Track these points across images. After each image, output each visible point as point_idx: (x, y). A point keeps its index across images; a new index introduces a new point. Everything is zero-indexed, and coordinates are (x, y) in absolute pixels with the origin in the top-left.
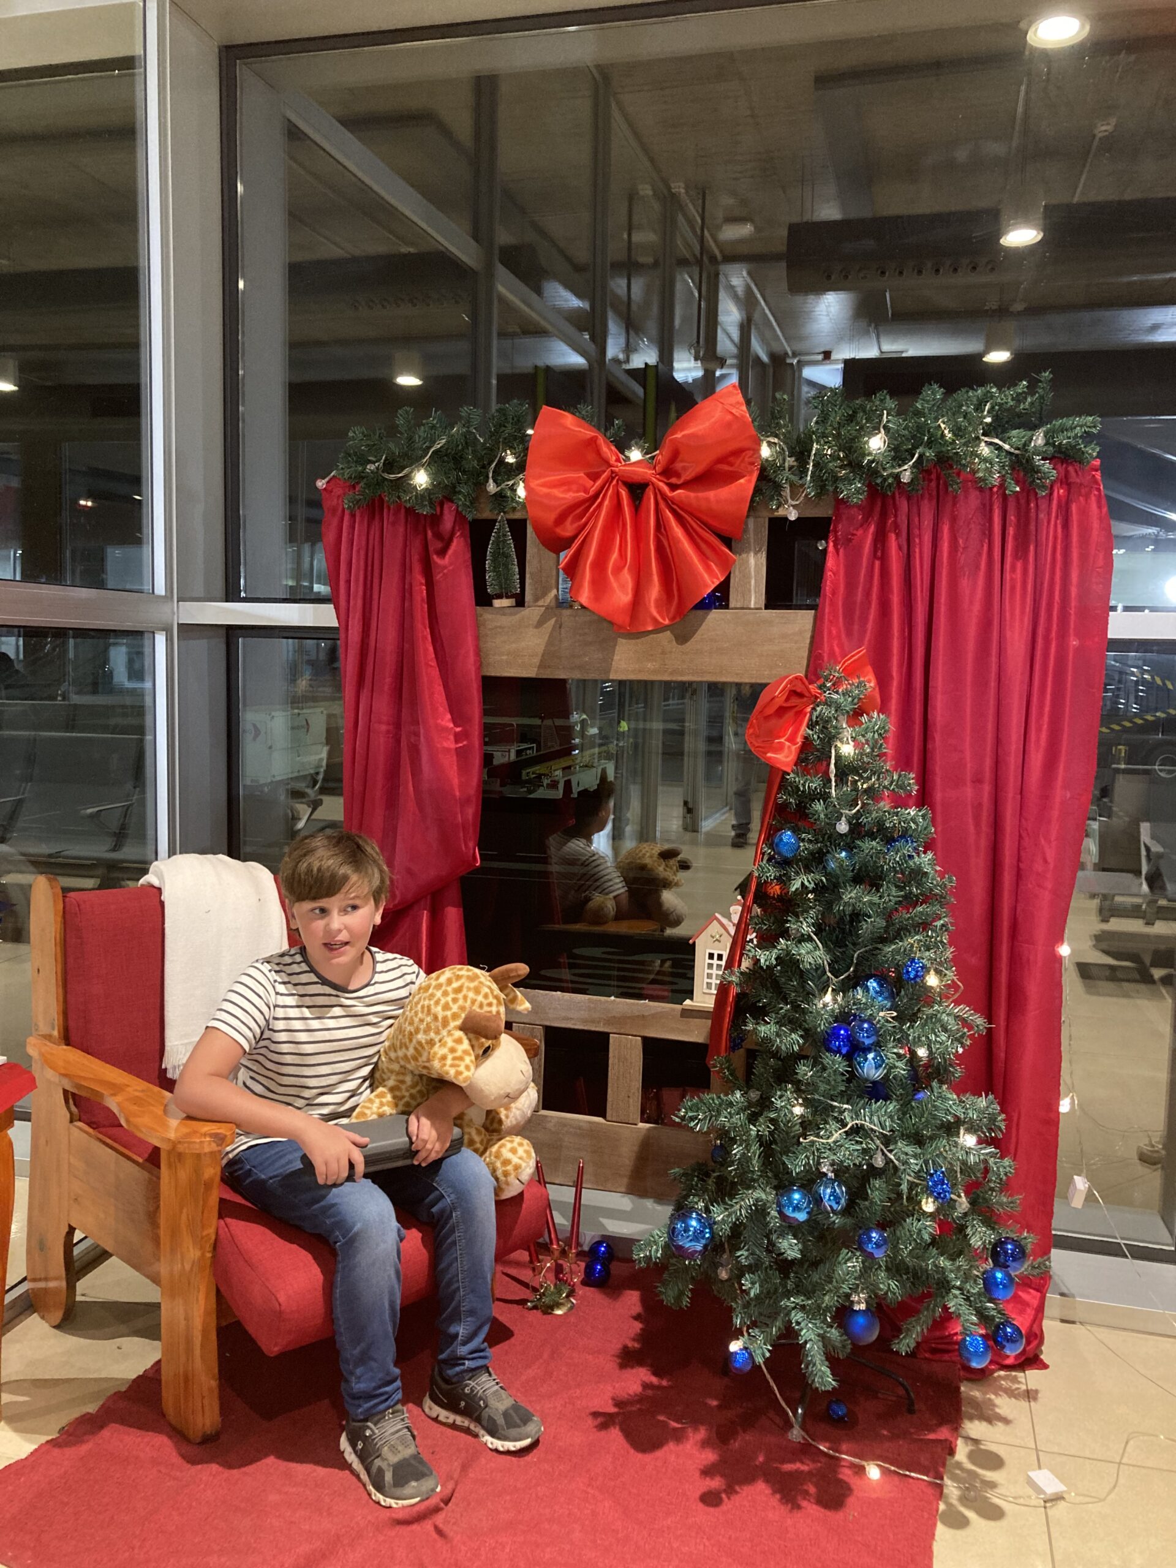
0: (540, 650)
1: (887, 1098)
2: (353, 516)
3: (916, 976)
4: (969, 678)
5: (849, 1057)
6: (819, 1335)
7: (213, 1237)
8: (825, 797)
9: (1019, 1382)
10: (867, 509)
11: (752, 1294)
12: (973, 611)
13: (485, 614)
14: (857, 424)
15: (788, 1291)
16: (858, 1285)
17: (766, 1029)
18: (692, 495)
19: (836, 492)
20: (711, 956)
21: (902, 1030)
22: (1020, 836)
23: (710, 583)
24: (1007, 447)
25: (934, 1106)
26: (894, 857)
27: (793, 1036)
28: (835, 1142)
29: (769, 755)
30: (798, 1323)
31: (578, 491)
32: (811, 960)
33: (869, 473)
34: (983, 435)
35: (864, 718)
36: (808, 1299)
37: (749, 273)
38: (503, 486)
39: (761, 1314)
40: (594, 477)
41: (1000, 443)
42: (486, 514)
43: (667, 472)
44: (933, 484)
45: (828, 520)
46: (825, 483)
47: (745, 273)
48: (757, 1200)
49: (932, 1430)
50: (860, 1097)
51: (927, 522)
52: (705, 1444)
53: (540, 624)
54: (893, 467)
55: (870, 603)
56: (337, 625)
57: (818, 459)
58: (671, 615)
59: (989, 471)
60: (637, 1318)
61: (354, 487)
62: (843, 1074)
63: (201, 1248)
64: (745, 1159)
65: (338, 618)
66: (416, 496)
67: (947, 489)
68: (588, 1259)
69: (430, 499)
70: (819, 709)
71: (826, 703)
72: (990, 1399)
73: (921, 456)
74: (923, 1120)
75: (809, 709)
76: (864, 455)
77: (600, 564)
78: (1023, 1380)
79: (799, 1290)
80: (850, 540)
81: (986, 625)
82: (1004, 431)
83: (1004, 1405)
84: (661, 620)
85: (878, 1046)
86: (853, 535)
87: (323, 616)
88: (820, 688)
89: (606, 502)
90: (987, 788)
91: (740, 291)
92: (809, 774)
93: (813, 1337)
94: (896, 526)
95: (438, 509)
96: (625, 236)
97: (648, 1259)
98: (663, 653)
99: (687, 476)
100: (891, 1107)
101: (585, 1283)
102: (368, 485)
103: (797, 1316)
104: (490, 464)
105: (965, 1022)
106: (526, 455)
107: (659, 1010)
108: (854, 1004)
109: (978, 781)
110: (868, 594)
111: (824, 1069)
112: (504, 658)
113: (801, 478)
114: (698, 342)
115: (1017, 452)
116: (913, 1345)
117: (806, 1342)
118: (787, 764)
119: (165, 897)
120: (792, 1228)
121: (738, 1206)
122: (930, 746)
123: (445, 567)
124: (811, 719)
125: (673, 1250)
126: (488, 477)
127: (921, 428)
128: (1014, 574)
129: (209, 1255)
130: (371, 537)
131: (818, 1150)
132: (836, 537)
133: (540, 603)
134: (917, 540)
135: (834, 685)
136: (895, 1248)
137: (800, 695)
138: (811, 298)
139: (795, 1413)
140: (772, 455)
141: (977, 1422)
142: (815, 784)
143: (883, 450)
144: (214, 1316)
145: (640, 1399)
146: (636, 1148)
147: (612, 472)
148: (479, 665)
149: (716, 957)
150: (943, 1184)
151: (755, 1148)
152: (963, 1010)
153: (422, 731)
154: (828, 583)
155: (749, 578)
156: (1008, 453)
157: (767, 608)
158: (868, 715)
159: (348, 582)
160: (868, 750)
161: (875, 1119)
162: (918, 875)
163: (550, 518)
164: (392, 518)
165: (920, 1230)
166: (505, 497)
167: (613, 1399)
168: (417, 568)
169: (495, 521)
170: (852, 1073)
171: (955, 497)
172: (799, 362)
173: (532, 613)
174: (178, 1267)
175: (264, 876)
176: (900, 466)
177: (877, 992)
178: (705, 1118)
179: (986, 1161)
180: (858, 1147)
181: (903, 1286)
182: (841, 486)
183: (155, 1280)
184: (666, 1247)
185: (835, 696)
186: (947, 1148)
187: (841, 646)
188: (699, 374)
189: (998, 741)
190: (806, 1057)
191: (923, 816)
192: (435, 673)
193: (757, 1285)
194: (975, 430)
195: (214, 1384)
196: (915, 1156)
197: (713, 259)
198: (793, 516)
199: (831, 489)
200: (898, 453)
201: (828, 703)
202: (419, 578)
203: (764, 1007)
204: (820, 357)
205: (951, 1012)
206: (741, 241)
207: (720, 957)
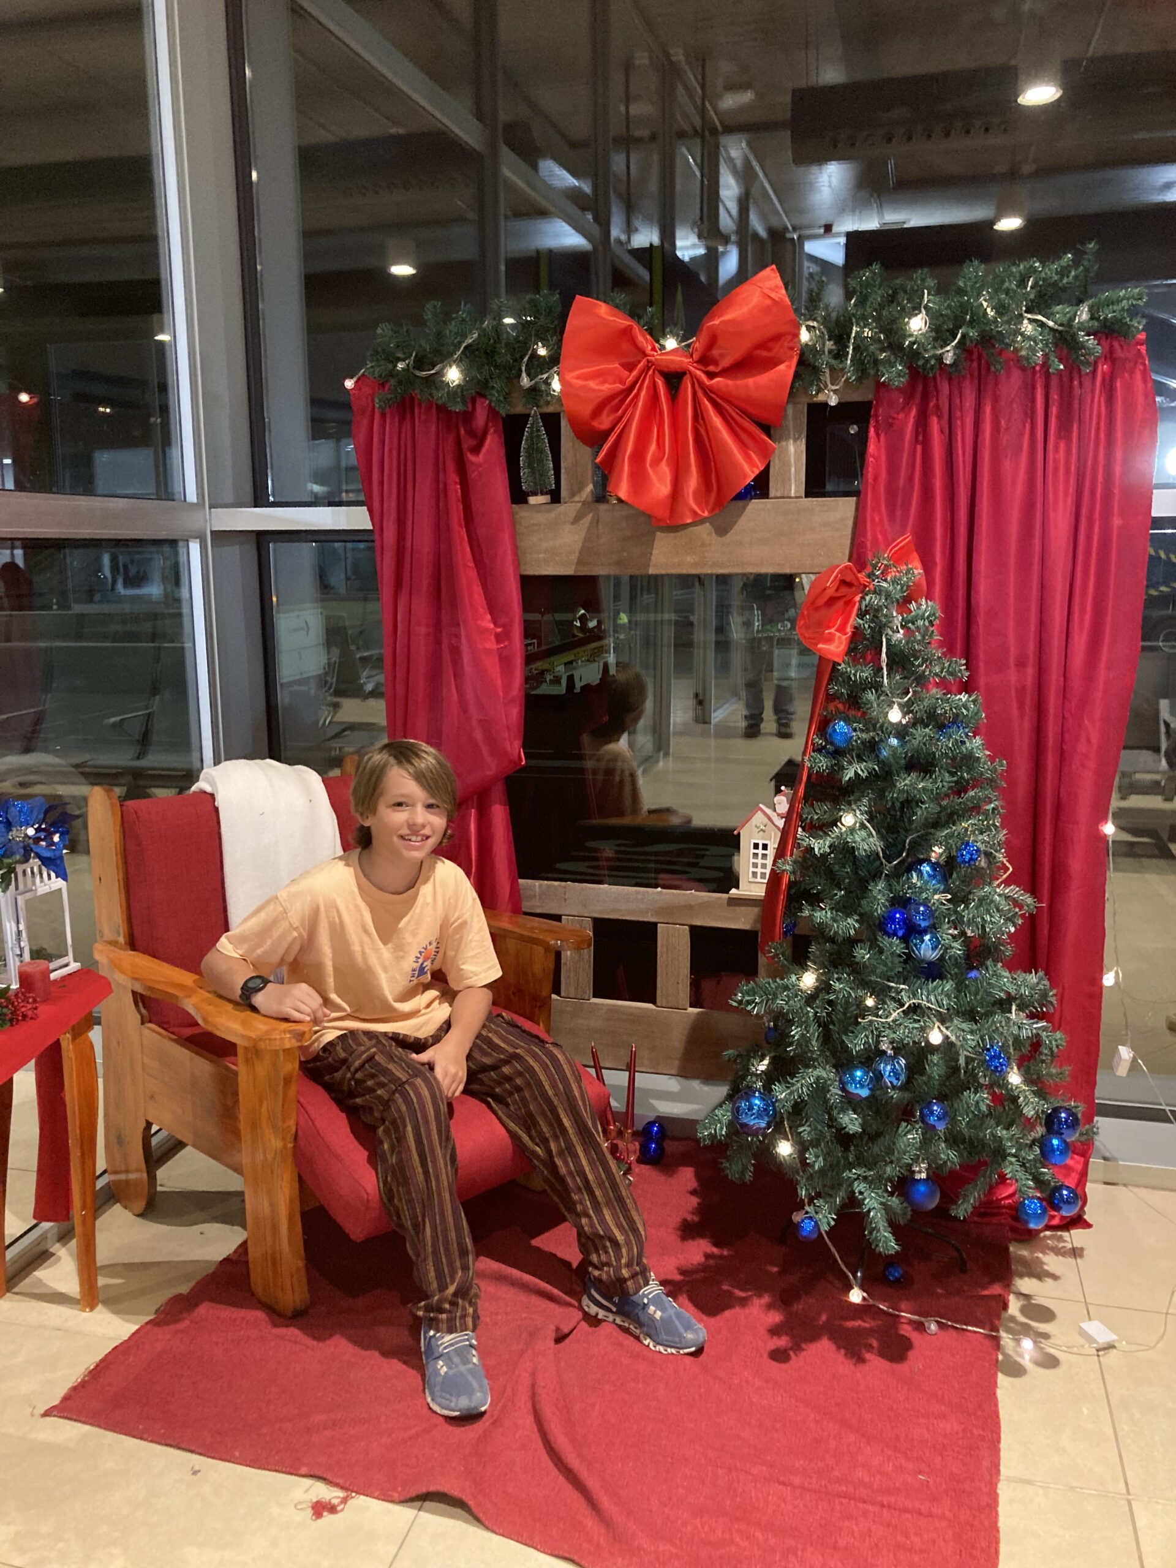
0: (578, 546)
1: (942, 977)
2: (383, 415)
3: (971, 859)
4: (1012, 560)
5: (905, 939)
6: (882, 1204)
7: (294, 1130)
8: (877, 686)
9: (1065, 1241)
10: (909, 391)
11: (816, 1167)
12: (1016, 491)
13: (522, 512)
14: (898, 304)
15: (850, 1163)
16: (918, 1156)
17: (822, 915)
18: (730, 382)
19: (877, 376)
20: (756, 846)
21: (956, 912)
22: (1064, 717)
23: (750, 474)
24: (1051, 323)
25: (989, 984)
26: (946, 743)
27: (849, 920)
28: (894, 1021)
29: (820, 646)
30: (861, 1193)
31: (614, 383)
32: (866, 847)
33: (911, 356)
34: (1026, 312)
35: (913, 606)
36: (870, 1170)
37: (749, 144)
38: (537, 379)
39: (824, 1186)
40: (630, 367)
41: (1044, 319)
42: (519, 409)
43: (704, 360)
44: (975, 364)
45: (870, 403)
46: (866, 366)
47: (744, 145)
48: (818, 1078)
49: (984, 1288)
50: (917, 977)
51: (969, 402)
52: (769, 1307)
53: (577, 520)
54: (934, 348)
55: (912, 487)
56: (371, 528)
57: (858, 342)
58: (710, 507)
59: (1033, 350)
60: (694, 1192)
61: (383, 385)
62: (900, 956)
63: (284, 1139)
64: (805, 1040)
65: (372, 519)
66: (448, 392)
67: (989, 369)
68: (641, 1139)
69: (463, 396)
70: (868, 598)
71: (875, 592)
72: (1038, 1258)
73: (963, 336)
74: (979, 997)
75: (857, 598)
76: (905, 336)
77: (639, 456)
78: (1068, 1239)
79: (860, 1162)
80: (891, 425)
81: (1029, 506)
82: (1049, 306)
83: (1051, 1262)
84: (699, 512)
85: (933, 928)
86: (894, 419)
87: (357, 518)
88: (869, 576)
89: (643, 393)
90: (1030, 671)
91: (739, 163)
92: (859, 663)
93: (876, 1205)
94: (937, 407)
95: (470, 406)
96: (622, 108)
97: (713, 1137)
98: (703, 545)
99: (725, 363)
100: (948, 987)
101: (641, 1161)
102: (400, 383)
103: (859, 1187)
104: (522, 358)
105: (1016, 903)
106: (560, 347)
107: (706, 899)
108: (909, 888)
109: (1021, 664)
110: (911, 478)
111: (881, 951)
112: (541, 556)
113: (842, 362)
114: (701, 219)
115: (1060, 328)
116: (970, 1209)
117: (869, 1211)
118: (838, 655)
119: (219, 802)
120: (851, 1102)
121: (799, 1085)
122: (974, 631)
123: (480, 465)
124: (860, 609)
125: (737, 1128)
126: (521, 371)
127: (964, 308)
128: (1058, 453)
129: (290, 1145)
130: (403, 436)
131: (877, 1029)
132: (877, 421)
133: (577, 498)
134: (959, 422)
135: (882, 573)
136: (953, 1121)
137: (849, 585)
138: (814, 169)
139: (855, 1276)
140: (811, 340)
141: (1026, 1279)
142: (866, 673)
143: (924, 330)
144: (298, 1203)
145: (704, 1268)
146: (686, 1032)
147: (648, 361)
148: (517, 563)
149: (760, 847)
150: (1000, 1058)
151: (813, 1027)
152: (1013, 890)
153: (463, 633)
154: (870, 469)
155: (789, 466)
156: (1051, 329)
157: (806, 496)
158: (916, 602)
159: (381, 483)
160: (919, 638)
161: (933, 998)
162: (969, 760)
163: (586, 410)
164: (423, 417)
165: (977, 1103)
166: (540, 391)
167: (678, 1269)
168: (451, 467)
169: (528, 416)
170: (909, 955)
171: (996, 377)
172: (799, 237)
173: (567, 509)
174: (260, 1157)
175: (313, 779)
176: (942, 347)
177: (929, 876)
178: (762, 1002)
179: (1037, 1035)
180: (917, 1025)
181: (961, 1155)
182: (881, 368)
183: (238, 1169)
184: (730, 1124)
185: (885, 585)
186: (1003, 1024)
187: (885, 535)
188: (702, 251)
189: (1042, 623)
190: (861, 941)
191: (974, 702)
192: (473, 574)
193: (821, 1159)
194: (1019, 306)
195: (301, 1264)
196: (972, 1032)
197: (714, 131)
198: (833, 401)
199: (872, 372)
200: (940, 333)
201: (877, 592)
202: (453, 478)
203: (819, 893)
204: (822, 231)
205: (1000, 892)
206: (741, 110)
207: (765, 847)
